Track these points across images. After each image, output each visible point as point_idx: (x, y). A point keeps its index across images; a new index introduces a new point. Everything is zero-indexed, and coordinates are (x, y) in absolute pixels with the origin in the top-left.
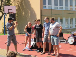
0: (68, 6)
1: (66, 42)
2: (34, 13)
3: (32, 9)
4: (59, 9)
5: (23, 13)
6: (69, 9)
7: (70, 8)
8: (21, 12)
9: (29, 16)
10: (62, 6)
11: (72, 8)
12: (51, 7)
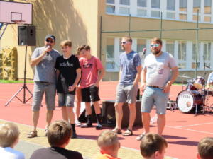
0: (174, 9)
1: (172, 106)
2: (79, 25)
3: (77, 13)
4: (149, 15)
5: (50, 23)
6: (177, 18)
7: (181, 14)
8: (44, 19)
9: (65, 32)
10: (159, 8)
11: (186, 15)
12: (129, 9)
